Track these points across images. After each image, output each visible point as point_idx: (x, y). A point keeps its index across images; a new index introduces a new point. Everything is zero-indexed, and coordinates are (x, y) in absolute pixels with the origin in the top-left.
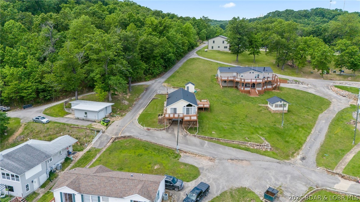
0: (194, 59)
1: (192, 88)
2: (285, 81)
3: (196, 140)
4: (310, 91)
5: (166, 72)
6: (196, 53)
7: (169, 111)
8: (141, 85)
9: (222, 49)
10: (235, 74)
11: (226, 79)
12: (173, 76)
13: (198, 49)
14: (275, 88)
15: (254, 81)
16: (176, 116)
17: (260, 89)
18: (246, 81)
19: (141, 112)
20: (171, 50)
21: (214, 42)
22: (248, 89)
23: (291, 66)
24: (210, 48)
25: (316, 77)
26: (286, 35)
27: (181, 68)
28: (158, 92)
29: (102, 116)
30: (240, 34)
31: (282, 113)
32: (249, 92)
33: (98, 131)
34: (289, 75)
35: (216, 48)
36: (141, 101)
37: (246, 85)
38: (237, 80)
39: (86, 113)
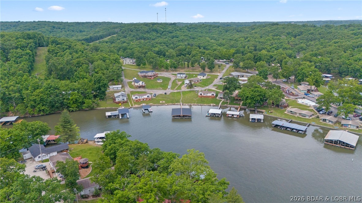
0: (125, 69)
2: (158, 74)
4: (165, 76)
6: (124, 67)
7: (138, 84)
9: (130, 63)
10: (145, 74)
11: (142, 75)
12: (125, 76)
14: (156, 77)
15: (151, 75)
16: (140, 85)
17: (153, 77)
19: (128, 86)
21: (126, 61)
23: (157, 68)
25: (166, 72)
27: (124, 73)
28: (127, 81)
30: (140, 59)
31: (161, 82)
32: (150, 78)
34: (158, 72)
35: (127, 63)
36: (125, 84)
37: (149, 76)
39: (117, 88)
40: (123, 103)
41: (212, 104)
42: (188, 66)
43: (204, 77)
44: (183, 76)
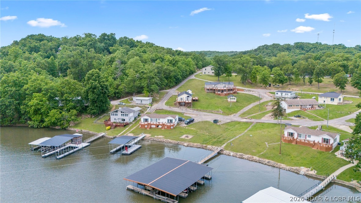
0: (193, 79)
1: (190, 92)
2: (242, 90)
3: (191, 111)
4: (255, 95)
5: (176, 86)
6: (194, 76)
7: (179, 99)
8: (164, 92)
10: (213, 86)
11: (208, 88)
12: (180, 87)
13: (196, 74)
14: (234, 93)
15: (222, 88)
16: (182, 101)
17: (226, 93)
18: (218, 89)
19: (165, 102)
20: (179, 74)
21: (206, 69)
22: (220, 93)
24: (203, 73)
26: (245, 65)
27: (185, 84)
28: (173, 94)
29: (148, 102)
30: (219, 64)
31: (233, 102)
33: (148, 108)
35: (207, 73)
36: (165, 98)
37: (219, 90)
38: (214, 88)
39: (141, 101)
40: (116, 126)
41: (303, 170)
42: (311, 82)
43: (332, 100)
44: (286, 96)
